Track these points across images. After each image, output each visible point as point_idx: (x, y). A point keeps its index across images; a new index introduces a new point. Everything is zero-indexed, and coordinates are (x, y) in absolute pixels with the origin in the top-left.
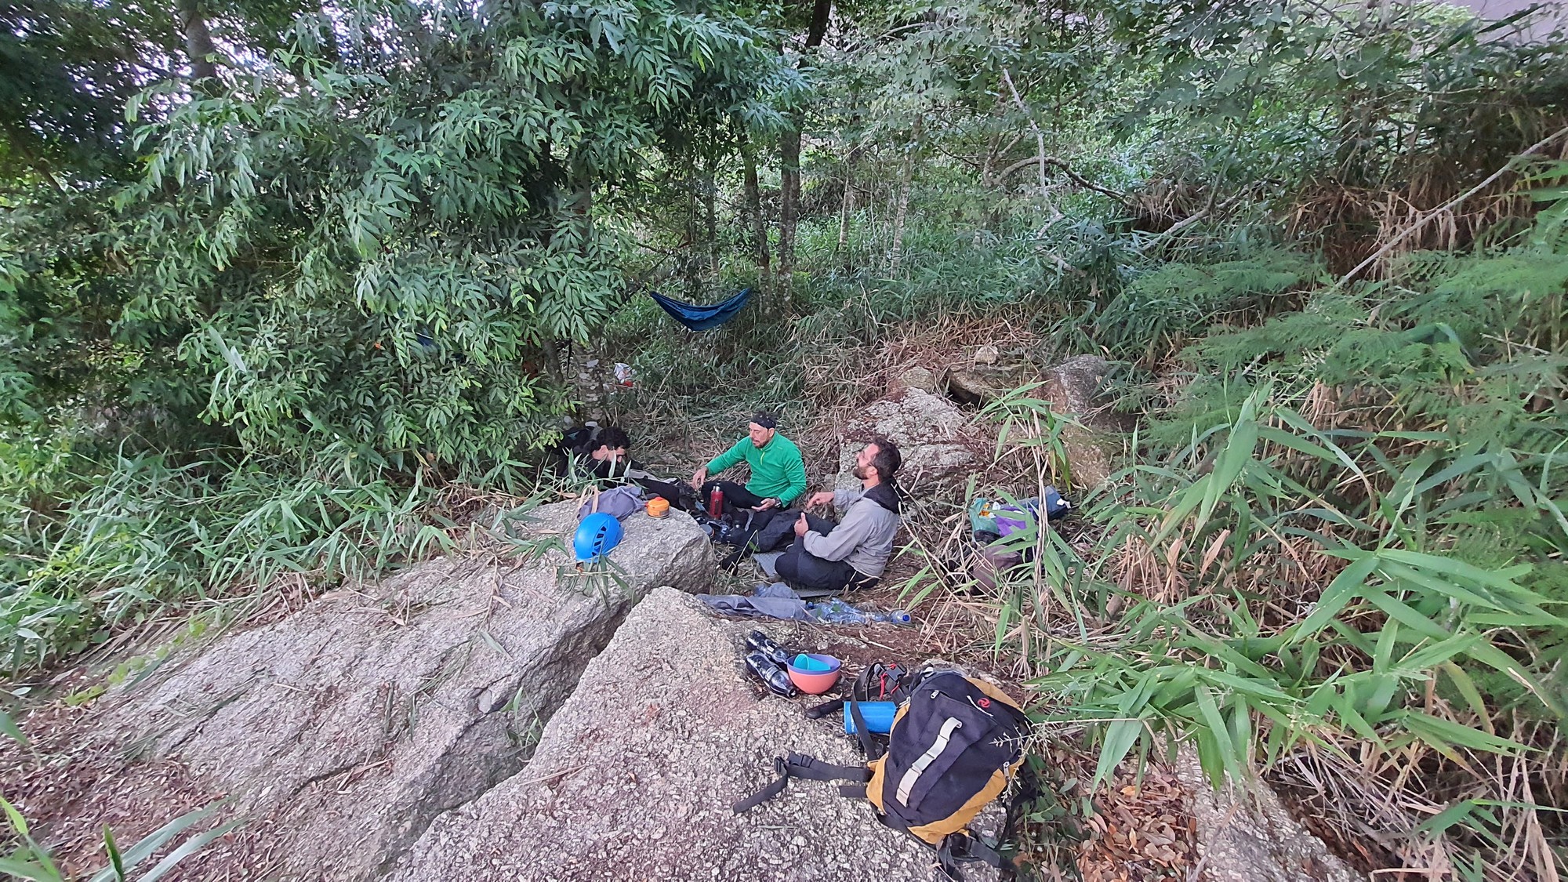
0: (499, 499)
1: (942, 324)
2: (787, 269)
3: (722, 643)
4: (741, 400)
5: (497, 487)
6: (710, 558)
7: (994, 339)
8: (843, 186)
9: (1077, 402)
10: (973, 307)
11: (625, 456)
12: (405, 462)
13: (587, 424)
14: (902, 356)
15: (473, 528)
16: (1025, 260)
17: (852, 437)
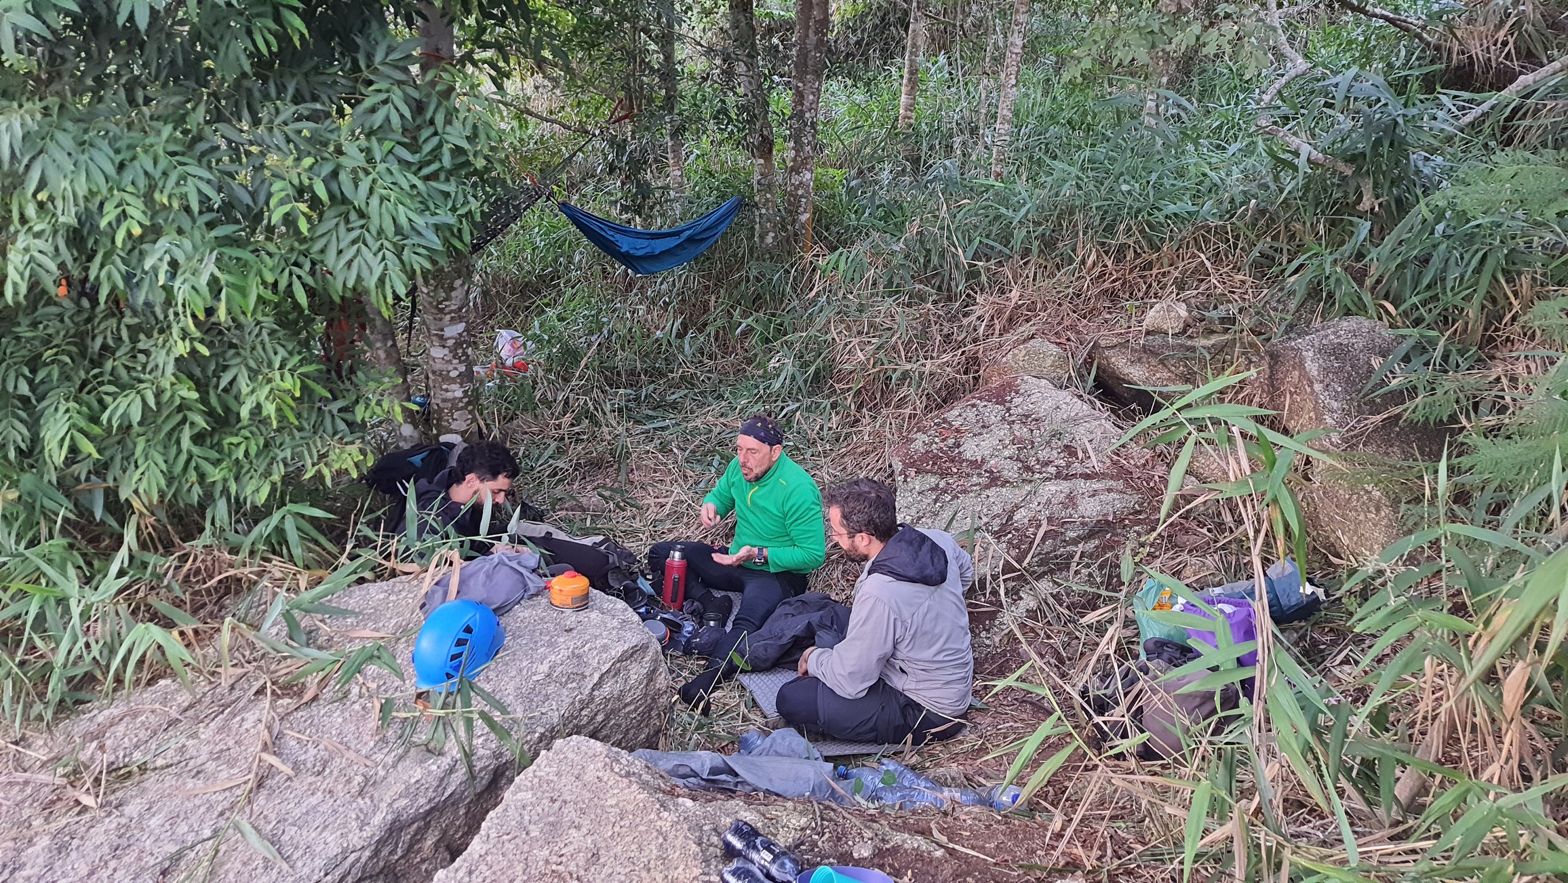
0: (278, 575)
1: (1083, 262)
2: (804, 163)
3: (678, 842)
4: (720, 397)
5: (274, 553)
6: (662, 681)
7: (1181, 288)
8: (906, 13)
9: (1335, 405)
10: (1142, 231)
11: (510, 494)
12: (107, 507)
13: (444, 438)
14: (1010, 320)
15: (226, 628)
16: (1237, 146)
17: (918, 465)
